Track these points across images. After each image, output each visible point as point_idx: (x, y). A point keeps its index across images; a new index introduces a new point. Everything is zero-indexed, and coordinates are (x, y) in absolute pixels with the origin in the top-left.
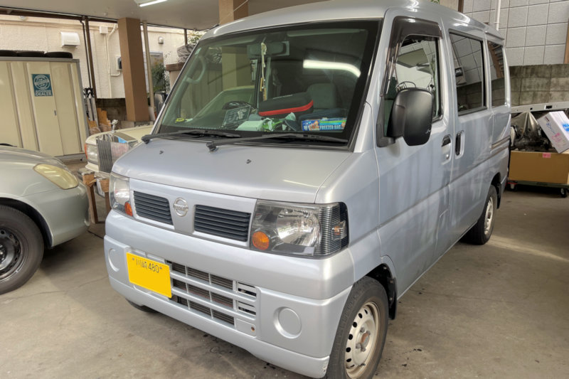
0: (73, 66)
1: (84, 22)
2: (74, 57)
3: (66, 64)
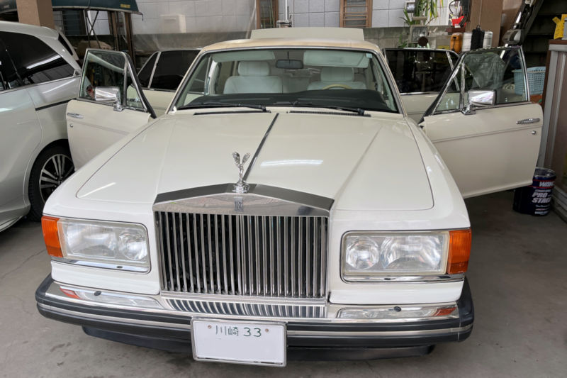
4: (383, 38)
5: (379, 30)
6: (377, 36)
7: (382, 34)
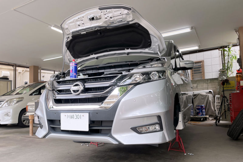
0: (9, 83)
1: (14, 67)
2: (10, 79)
3: (6, 82)
4: (210, 83)
5: (208, 80)
6: (207, 82)
7: (209, 81)
